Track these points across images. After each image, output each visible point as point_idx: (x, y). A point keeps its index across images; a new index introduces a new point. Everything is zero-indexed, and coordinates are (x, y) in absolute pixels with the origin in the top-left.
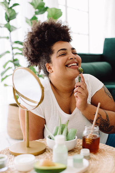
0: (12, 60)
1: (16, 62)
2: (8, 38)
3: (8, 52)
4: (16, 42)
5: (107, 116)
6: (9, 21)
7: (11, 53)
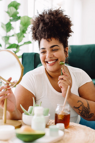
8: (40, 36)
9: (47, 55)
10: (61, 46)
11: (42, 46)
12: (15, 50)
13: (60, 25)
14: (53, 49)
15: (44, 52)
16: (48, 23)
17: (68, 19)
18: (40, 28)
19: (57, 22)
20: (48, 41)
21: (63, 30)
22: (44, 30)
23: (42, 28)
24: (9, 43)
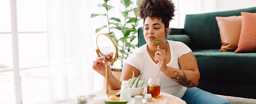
0: (108, 33)
1: (111, 35)
2: (105, 15)
3: (106, 26)
4: (112, 19)
5: (184, 73)
6: (106, 2)
7: (108, 27)
8: (146, 14)
9: (149, 31)
10: (163, 26)
11: (146, 23)
12: (134, 23)
13: (164, 7)
14: (155, 27)
15: (147, 29)
16: (154, 4)
17: (173, 4)
18: (147, 7)
19: (162, 4)
20: (152, 19)
21: (166, 12)
22: (149, 9)
23: (148, 7)
24: (128, 18)
